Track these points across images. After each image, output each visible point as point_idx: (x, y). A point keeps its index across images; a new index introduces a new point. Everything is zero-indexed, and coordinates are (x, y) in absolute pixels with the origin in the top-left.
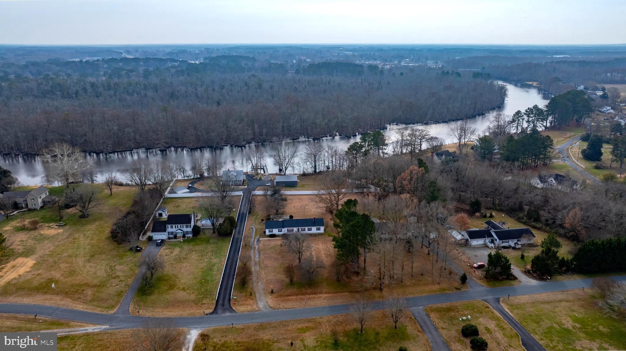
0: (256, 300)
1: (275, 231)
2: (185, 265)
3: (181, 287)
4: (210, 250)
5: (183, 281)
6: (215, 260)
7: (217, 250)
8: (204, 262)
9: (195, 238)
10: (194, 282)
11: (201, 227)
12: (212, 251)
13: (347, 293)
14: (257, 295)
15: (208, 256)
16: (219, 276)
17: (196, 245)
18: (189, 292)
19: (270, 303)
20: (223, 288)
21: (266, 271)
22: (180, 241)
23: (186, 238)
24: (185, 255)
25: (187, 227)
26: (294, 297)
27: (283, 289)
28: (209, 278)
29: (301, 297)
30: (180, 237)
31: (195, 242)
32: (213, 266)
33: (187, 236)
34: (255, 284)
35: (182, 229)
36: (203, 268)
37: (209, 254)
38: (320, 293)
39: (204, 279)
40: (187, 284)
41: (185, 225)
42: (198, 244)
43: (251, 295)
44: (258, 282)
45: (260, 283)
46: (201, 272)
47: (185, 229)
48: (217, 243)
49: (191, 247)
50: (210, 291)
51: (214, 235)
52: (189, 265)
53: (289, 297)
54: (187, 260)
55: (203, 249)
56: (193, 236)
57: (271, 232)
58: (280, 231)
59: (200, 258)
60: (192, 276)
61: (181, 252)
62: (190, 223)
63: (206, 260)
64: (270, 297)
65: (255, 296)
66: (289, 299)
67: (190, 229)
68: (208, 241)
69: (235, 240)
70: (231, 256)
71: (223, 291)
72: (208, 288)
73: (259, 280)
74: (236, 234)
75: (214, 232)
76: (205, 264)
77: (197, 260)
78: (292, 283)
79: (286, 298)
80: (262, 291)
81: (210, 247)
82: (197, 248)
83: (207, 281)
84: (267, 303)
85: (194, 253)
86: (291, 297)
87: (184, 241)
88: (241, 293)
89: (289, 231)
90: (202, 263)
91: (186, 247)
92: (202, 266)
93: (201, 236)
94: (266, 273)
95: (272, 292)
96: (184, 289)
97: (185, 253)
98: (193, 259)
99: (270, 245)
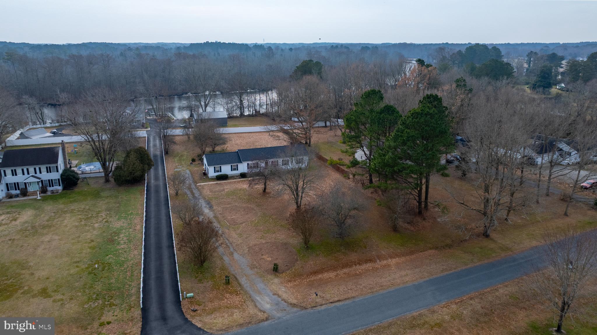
0: (246, 292)
1: (226, 169)
2: (46, 238)
3: (37, 287)
4: (104, 207)
5: (42, 273)
6: (117, 224)
7: (118, 207)
8: (94, 229)
9: (69, 191)
10: (72, 272)
11: (81, 176)
12: (107, 210)
13: (430, 251)
14: (243, 281)
15: (100, 219)
16: (136, 252)
17: (71, 202)
18: (59, 297)
19: (285, 296)
20: (153, 276)
21: (238, 232)
22: (36, 199)
23: (49, 193)
24: (48, 221)
25: (49, 170)
26: (332, 274)
27: (297, 260)
28: (110, 259)
29: (346, 270)
30: (34, 193)
31: (70, 198)
32: (117, 233)
33: (50, 189)
34: (226, 258)
35: (38, 175)
36: (92, 241)
37: (103, 214)
38: (380, 258)
39: (97, 262)
40: (52, 280)
41: (44, 168)
42: (75, 201)
43: (228, 282)
44: (232, 254)
45: (236, 256)
46: (90, 248)
47: (45, 176)
48: (116, 197)
49: (62, 206)
50: (119, 288)
51: (108, 186)
52: (57, 237)
53: (320, 276)
54: (52, 229)
55: (87, 207)
56: (64, 189)
57: (218, 171)
58: (235, 169)
59: (83, 223)
60: (65, 259)
61: (36, 216)
62: (56, 162)
63: (96, 225)
64: (276, 280)
65: (240, 285)
66: (321, 280)
67: (55, 176)
68: (96, 195)
69: (153, 190)
70: (153, 214)
71: (153, 283)
72: (113, 281)
73: (232, 249)
74: (153, 181)
75: (107, 181)
76: (95, 232)
77: (76, 227)
78: (307, 246)
79: (313, 278)
80: (249, 271)
81: (102, 204)
82: (74, 206)
83: (106, 267)
84: (279, 296)
85: (68, 215)
86: (326, 275)
87: (44, 199)
88: (200, 281)
89: (251, 167)
90: (88, 231)
91: (49, 207)
92: (89, 236)
93: (81, 187)
94: (240, 235)
95: (276, 269)
96: (44, 293)
97: (47, 218)
98: (66, 226)
99: (224, 190)
